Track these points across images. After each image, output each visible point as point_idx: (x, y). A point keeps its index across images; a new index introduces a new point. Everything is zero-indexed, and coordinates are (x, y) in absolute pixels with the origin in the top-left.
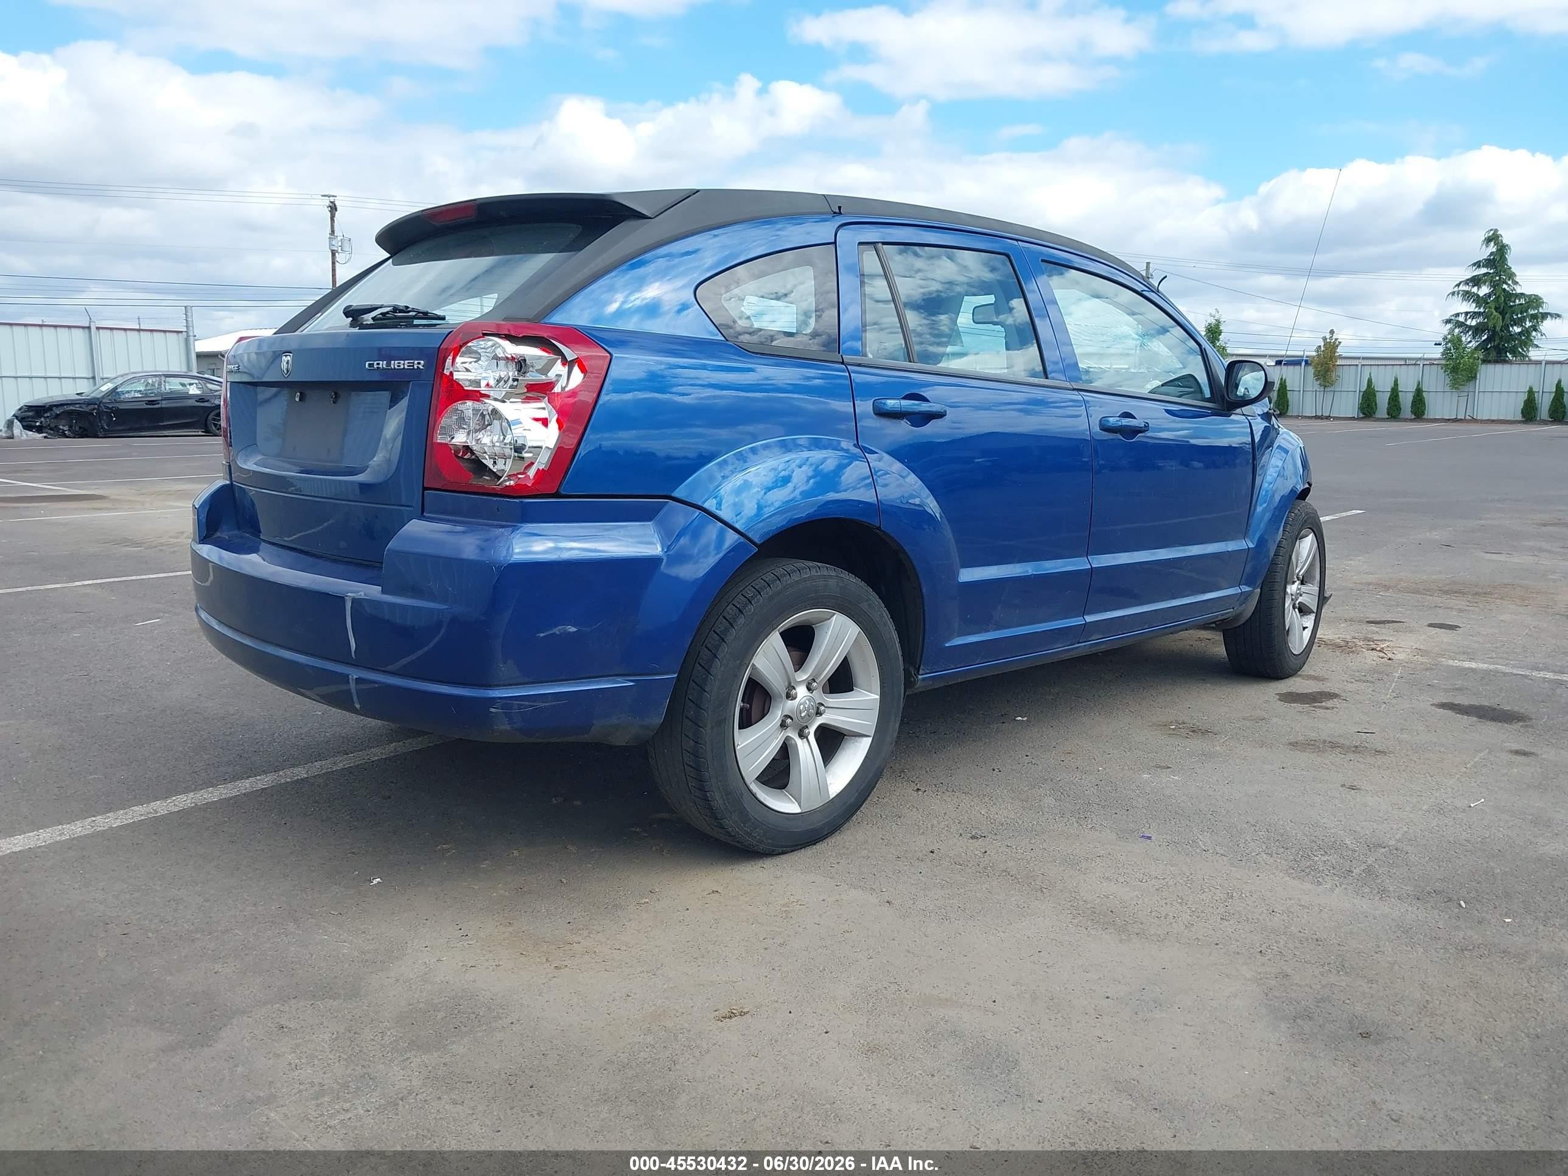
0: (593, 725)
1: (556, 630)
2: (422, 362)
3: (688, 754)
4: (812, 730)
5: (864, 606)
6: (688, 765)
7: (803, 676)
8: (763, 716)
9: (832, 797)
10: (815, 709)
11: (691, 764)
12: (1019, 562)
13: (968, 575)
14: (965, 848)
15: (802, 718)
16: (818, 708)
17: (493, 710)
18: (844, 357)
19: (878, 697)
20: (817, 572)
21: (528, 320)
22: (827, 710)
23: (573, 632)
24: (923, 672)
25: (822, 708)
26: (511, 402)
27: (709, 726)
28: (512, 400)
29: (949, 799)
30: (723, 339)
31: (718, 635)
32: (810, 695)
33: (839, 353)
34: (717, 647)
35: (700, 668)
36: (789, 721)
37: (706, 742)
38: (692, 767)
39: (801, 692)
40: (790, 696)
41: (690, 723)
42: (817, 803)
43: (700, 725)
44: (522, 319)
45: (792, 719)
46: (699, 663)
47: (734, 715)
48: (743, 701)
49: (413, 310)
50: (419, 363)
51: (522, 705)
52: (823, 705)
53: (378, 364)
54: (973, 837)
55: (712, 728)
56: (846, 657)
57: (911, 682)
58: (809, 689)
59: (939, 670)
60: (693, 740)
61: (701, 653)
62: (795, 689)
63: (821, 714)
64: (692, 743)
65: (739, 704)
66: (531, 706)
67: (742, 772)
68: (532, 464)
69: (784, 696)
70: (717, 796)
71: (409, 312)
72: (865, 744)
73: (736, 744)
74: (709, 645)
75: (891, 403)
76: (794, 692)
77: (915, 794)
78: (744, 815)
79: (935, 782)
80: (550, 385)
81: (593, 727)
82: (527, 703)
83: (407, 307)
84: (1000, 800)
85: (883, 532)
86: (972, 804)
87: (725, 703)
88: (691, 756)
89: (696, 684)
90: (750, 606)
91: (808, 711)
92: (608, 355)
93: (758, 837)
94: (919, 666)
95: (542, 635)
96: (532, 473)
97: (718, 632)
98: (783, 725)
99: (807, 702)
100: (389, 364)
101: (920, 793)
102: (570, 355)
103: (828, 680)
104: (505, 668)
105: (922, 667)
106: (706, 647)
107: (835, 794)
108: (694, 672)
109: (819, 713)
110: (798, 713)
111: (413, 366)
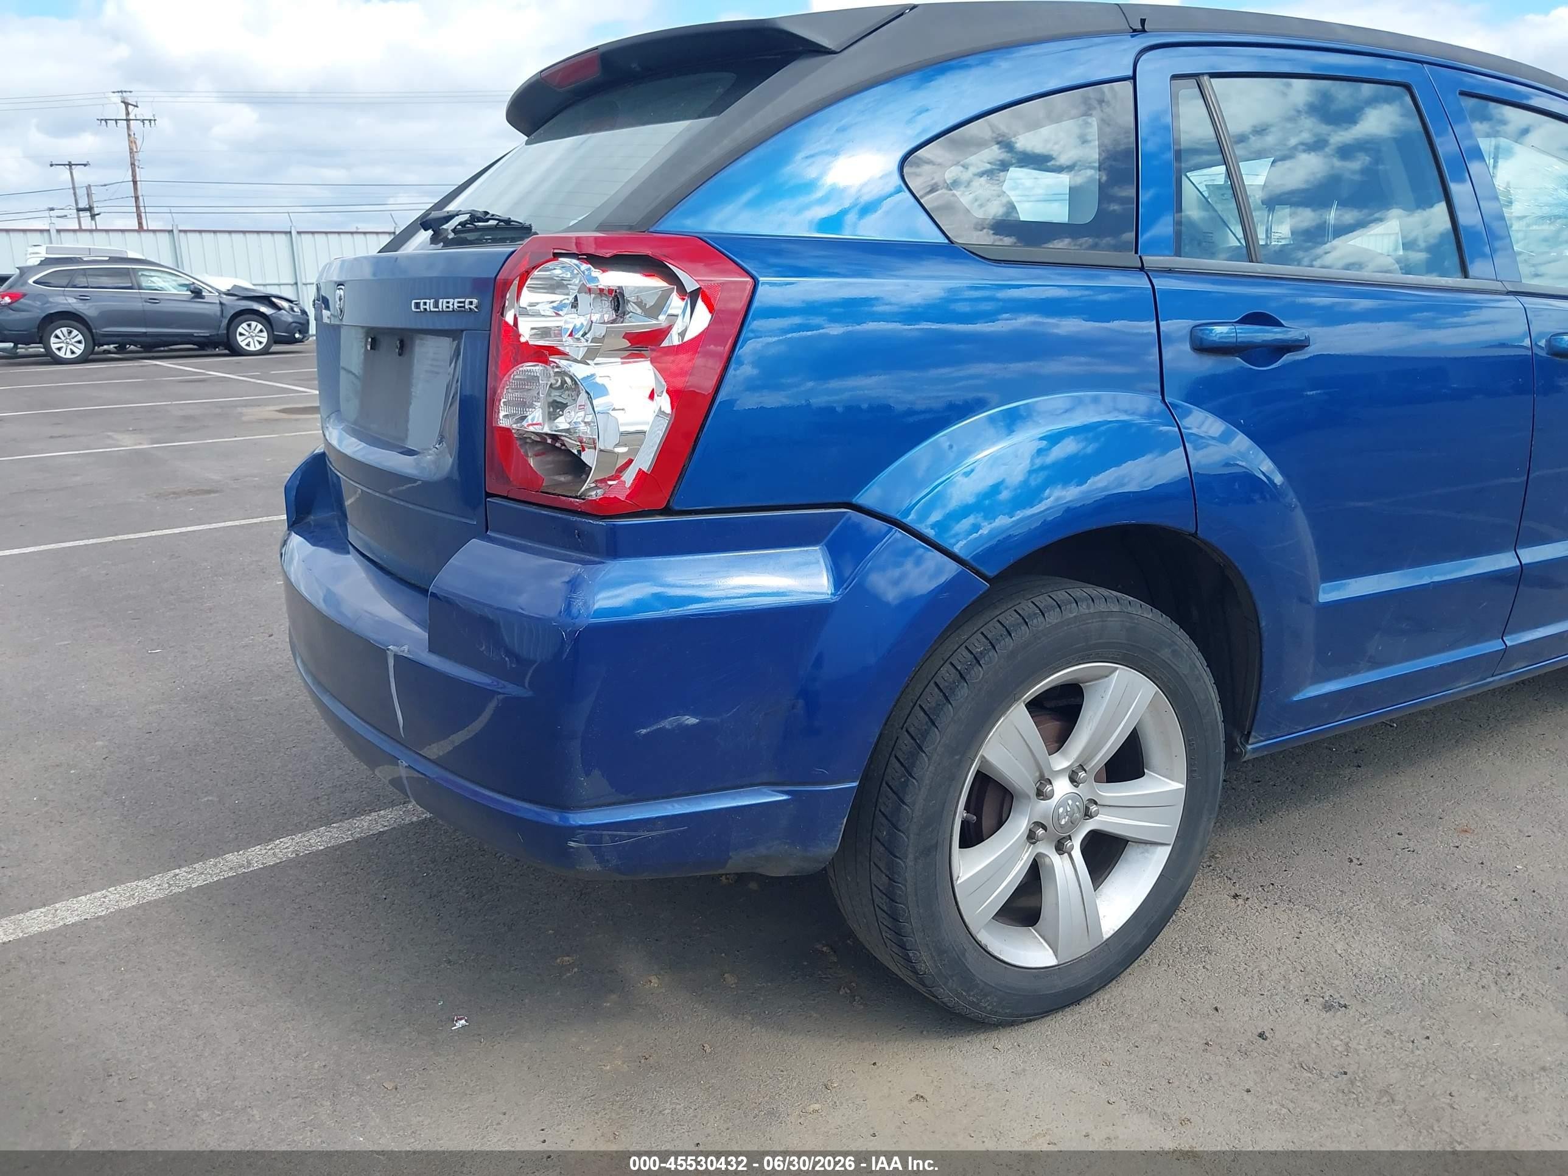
0: (730, 858)
1: (667, 723)
2: (475, 301)
3: (880, 894)
4: (1076, 843)
5: (1165, 653)
6: (880, 908)
7: (1061, 762)
8: (1000, 824)
9: (1106, 936)
10: (1082, 809)
11: (885, 908)
12: (1411, 566)
13: (1329, 593)
14: (1315, 1028)
15: (1062, 826)
16: (1087, 808)
17: (572, 844)
18: (1144, 258)
19: (1182, 786)
20: (1088, 607)
21: (630, 228)
22: (1101, 810)
23: (694, 725)
24: (1255, 740)
25: (1093, 808)
26: (596, 364)
27: (911, 856)
28: (598, 360)
29: (1284, 918)
30: (947, 241)
31: (925, 713)
32: (1075, 790)
33: (1136, 252)
34: (925, 734)
35: (897, 765)
36: (1040, 832)
37: (906, 880)
38: (887, 913)
39: (1062, 787)
40: (1040, 794)
41: (882, 849)
42: (1082, 947)
43: (898, 855)
44: (621, 227)
45: (1044, 828)
46: (896, 757)
47: (951, 836)
48: (967, 808)
49: (493, 218)
50: (471, 303)
51: (616, 836)
52: (1096, 803)
53: (425, 304)
54: (1328, 1007)
55: (916, 859)
56: (1135, 728)
57: (1234, 753)
58: (1073, 780)
59: (1279, 735)
60: (887, 876)
61: (900, 741)
62: (1051, 783)
63: (1091, 817)
64: (885, 879)
65: (961, 813)
66: (631, 837)
67: (965, 917)
68: (630, 461)
69: (1032, 793)
70: (925, 956)
71: (487, 220)
72: (1159, 858)
73: (955, 878)
74: (911, 730)
75: (1221, 331)
76: (1049, 788)
77: (1232, 903)
78: (967, 978)
79: (1262, 881)
80: (660, 334)
81: (730, 862)
82: (624, 833)
83: (487, 213)
84: (1365, 924)
85: (1202, 541)
86: (1322, 929)
87: (938, 818)
88: (884, 897)
89: (891, 789)
90: (977, 668)
91: (1071, 817)
92: (749, 279)
93: (989, 1008)
94: (1249, 733)
95: (644, 731)
96: (629, 477)
97: (926, 708)
98: (1031, 837)
99: (1070, 802)
100: (436, 305)
101: (1240, 901)
102: (690, 285)
103: (1105, 764)
104: (587, 784)
105: (1253, 733)
106: (907, 731)
107: (1112, 932)
108: (888, 770)
109: (1088, 815)
110: (1055, 819)
111: (464, 307)
